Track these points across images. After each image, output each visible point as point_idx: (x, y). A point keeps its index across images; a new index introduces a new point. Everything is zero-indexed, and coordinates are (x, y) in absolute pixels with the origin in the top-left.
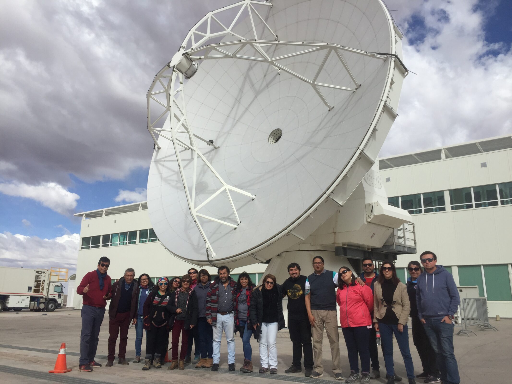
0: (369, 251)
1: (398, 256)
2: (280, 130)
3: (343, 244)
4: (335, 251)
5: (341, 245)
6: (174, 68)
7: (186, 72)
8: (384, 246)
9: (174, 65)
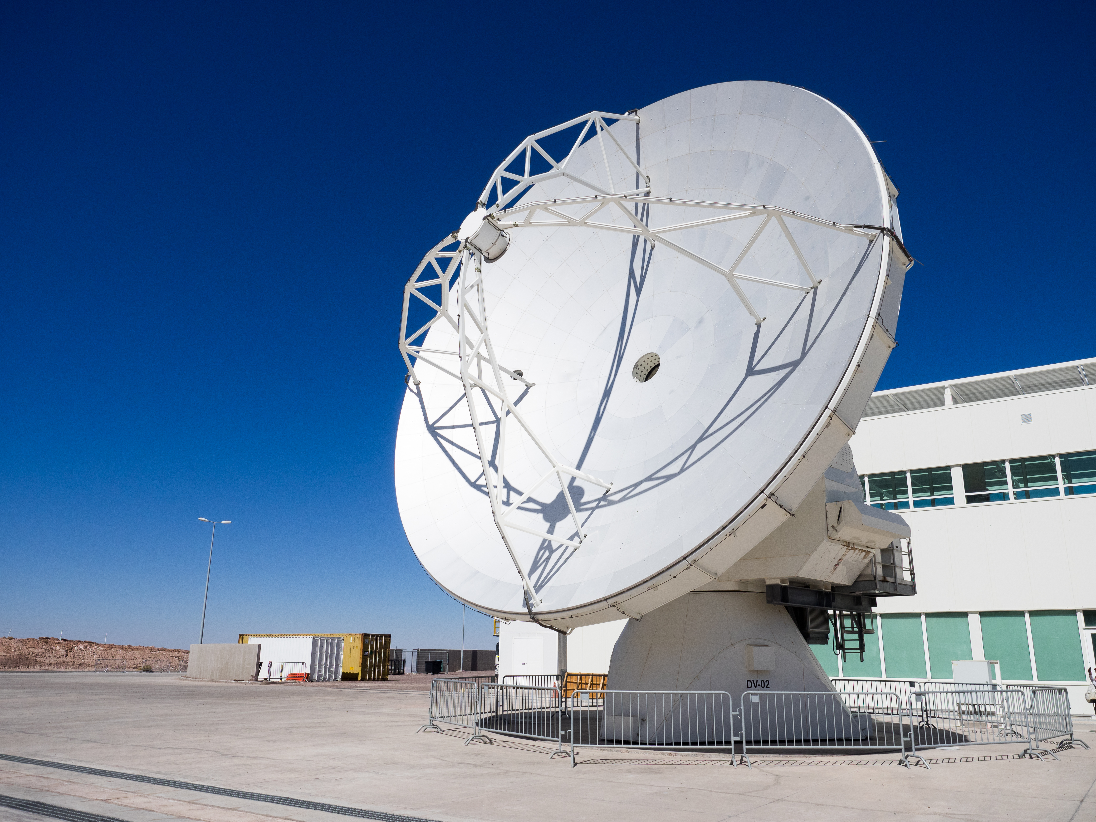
0: (827, 592)
1: (879, 599)
2: (656, 355)
3: (783, 580)
4: (766, 592)
5: (777, 582)
6: (467, 243)
7: (487, 250)
8: (856, 582)
9: (468, 237)
